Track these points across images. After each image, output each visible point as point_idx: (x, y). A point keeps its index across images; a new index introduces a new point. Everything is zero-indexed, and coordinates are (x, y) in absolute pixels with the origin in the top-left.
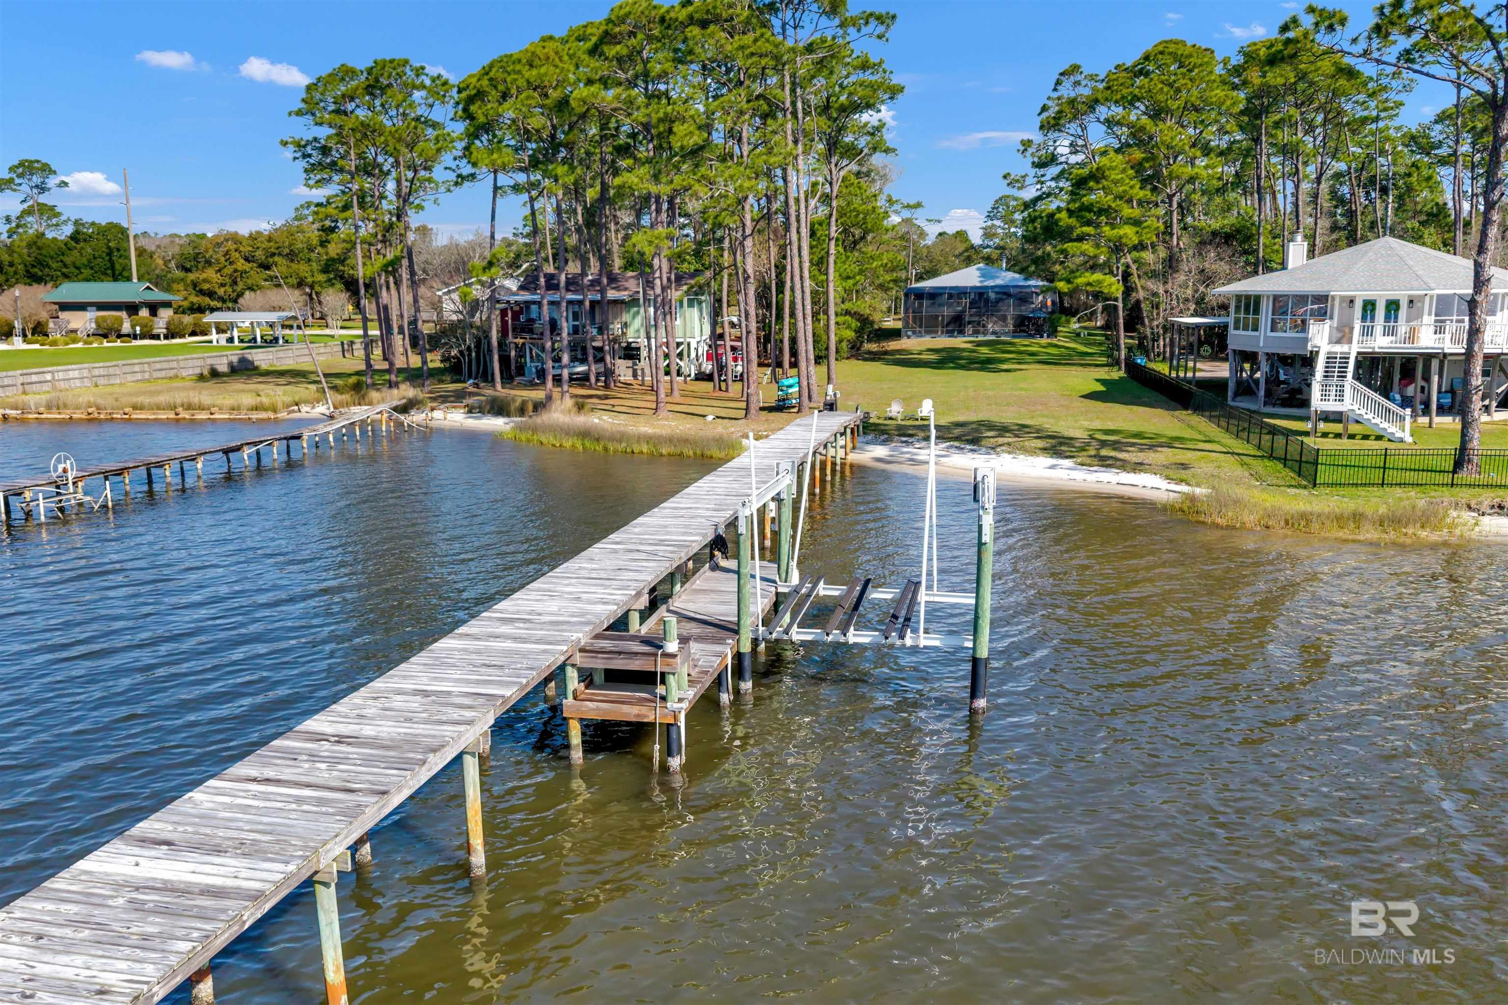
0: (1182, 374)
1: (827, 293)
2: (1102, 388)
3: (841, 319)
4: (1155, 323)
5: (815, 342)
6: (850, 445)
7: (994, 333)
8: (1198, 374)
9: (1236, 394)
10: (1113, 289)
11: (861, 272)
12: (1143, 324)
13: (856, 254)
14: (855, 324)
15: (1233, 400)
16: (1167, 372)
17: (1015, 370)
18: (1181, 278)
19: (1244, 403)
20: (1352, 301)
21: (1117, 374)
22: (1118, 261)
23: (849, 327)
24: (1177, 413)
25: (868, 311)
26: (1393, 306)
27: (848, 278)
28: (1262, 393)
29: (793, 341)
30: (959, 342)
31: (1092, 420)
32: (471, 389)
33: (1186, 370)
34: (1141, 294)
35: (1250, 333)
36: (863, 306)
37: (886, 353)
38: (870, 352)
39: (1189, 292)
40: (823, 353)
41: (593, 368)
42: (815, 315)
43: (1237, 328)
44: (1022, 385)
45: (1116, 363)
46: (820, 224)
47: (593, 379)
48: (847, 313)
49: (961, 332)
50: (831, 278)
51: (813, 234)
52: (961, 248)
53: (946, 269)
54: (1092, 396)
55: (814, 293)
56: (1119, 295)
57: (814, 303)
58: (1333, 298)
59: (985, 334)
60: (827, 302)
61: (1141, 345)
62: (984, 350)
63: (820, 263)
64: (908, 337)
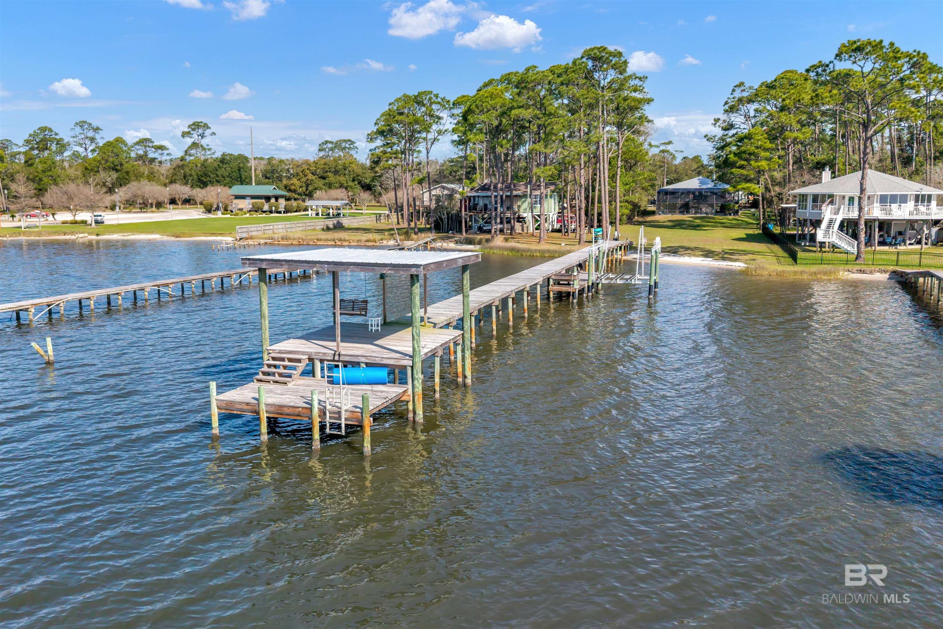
1: (616, 191)
2: (745, 237)
3: (623, 204)
5: (610, 215)
6: (623, 254)
7: (706, 213)
10: (756, 190)
11: (633, 182)
13: (631, 172)
14: (630, 207)
17: (710, 230)
20: (845, 197)
21: (757, 232)
22: (759, 177)
23: (627, 208)
25: (637, 200)
27: (627, 184)
28: (808, 237)
29: (600, 214)
30: (686, 217)
32: (451, 235)
35: (804, 211)
36: (635, 198)
37: (646, 222)
38: (637, 221)
40: (613, 221)
41: (506, 226)
42: (610, 202)
43: (799, 209)
44: (708, 235)
45: (758, 227)
46: (614, 158)
47: (505, 231)
48: (627, 201)
49: (688, 212)
50: (618, 185)
51: (610, 163)
52: (695, 166)
53: (686, 178)
54: (737, 239)
55: (610, 192)
56: (760, 194)
57: (610, 197)
58: (837, 196)
59: (701, 213)
60: (615, 196)
62: (698, 221)
63: (613, 177)
64: (659, 214)
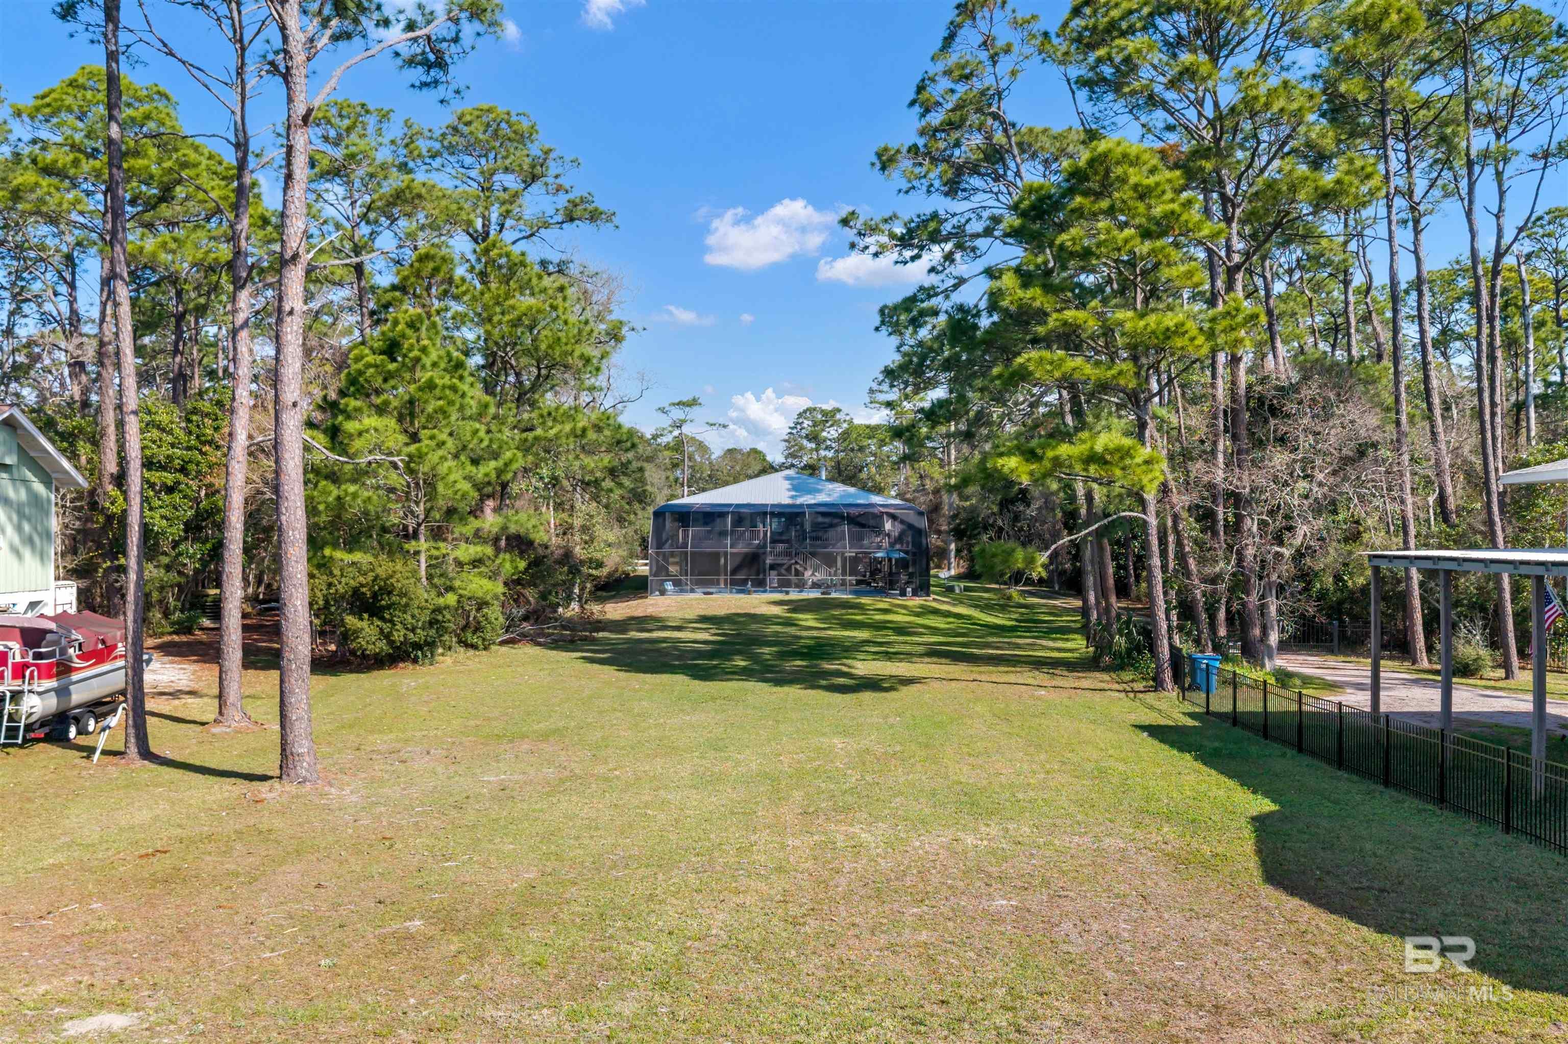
7: (815, 585)
30: (757, 603)
64: (663, 593)
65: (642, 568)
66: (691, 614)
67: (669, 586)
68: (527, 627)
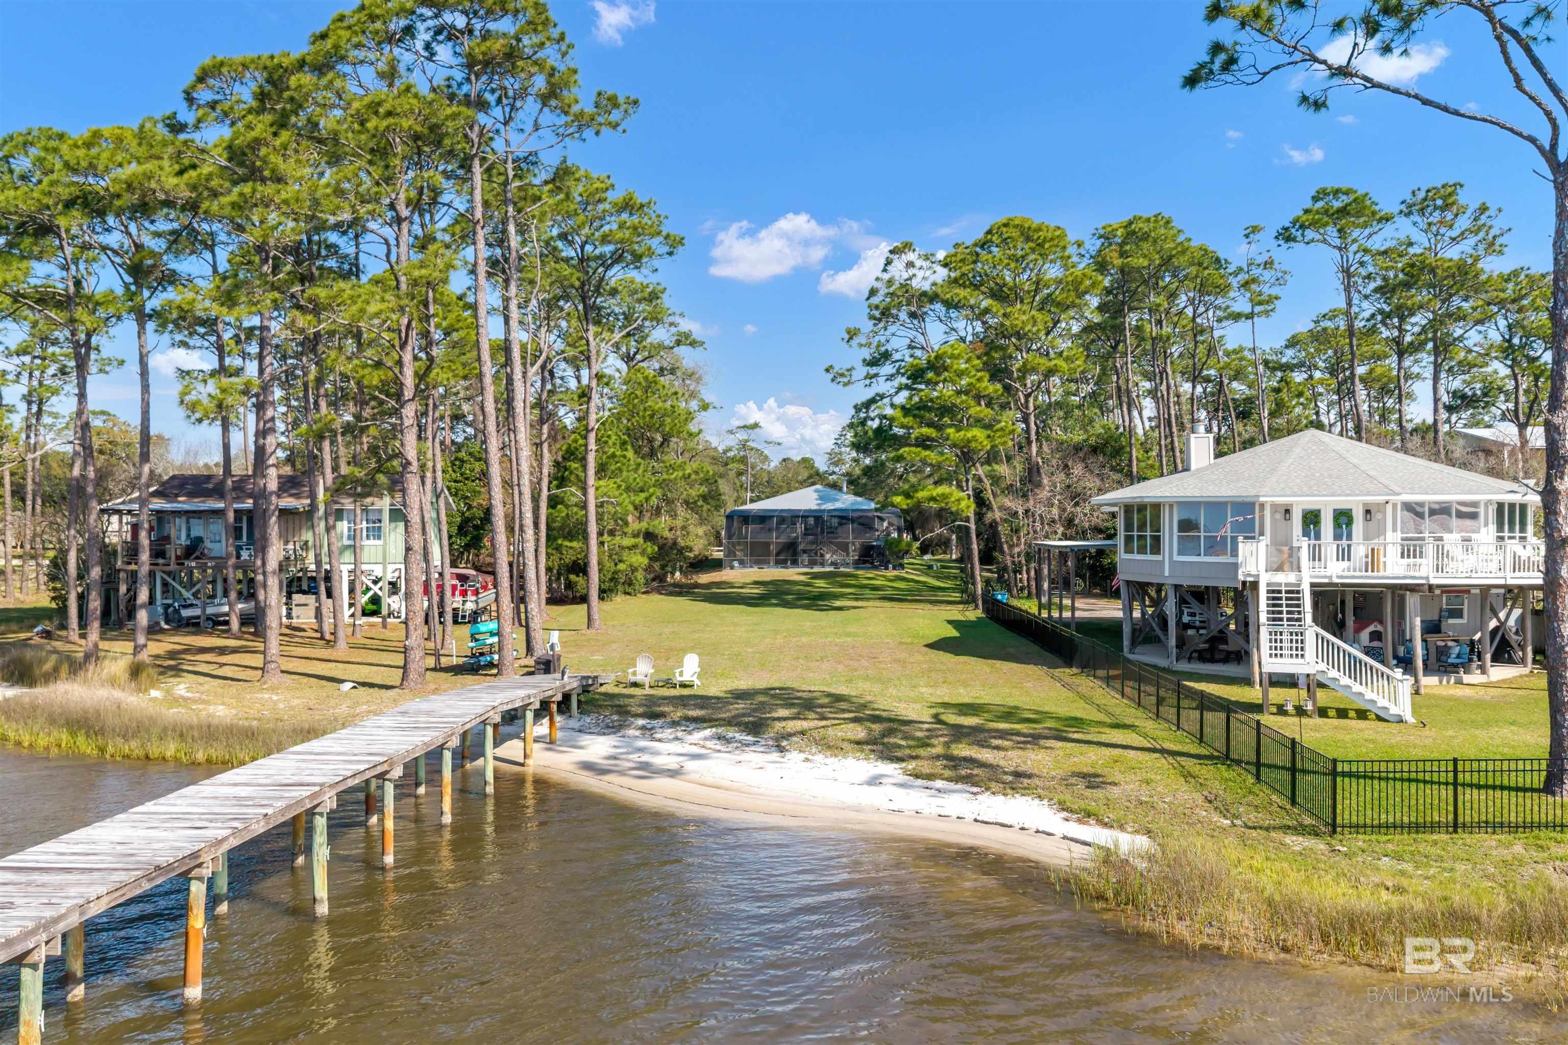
0: (1055, 614)
2: (955, 633)
4: (1017, 550)
7: (832, 564)
8: (1078, 614)
9: (1134, 643)
10: (963, 504)
11: (656, 484)
12: (1002, 552)
14: (652, 548)
15: (1131, 651)
16: (1034, 610)
17: (848, 608)
18: (1044, 494)
19: (1145, 656)
20: (1287, 511)
21: (974, 614)
22: (967, 472)
23: (643, 553)
24: (1057, 672)
25: (670, 534)
26: (1343, 518)
27: (639, 490)
28: (1173, 642)
30: (792, 574)
31: (935, 685)
32: (35, 640)
33: (1061, 608)
34: (998, 515)
35: (1149, 556)
37: (697, 585)
38: (676, 585)
39: (1055, 511)
41: (236, 606)
43: (1129, 550)
44: (851, 629)
45: (970, 600)
47: (236, 623)
48: (642, 534)
49: (795, 563)
52: (805, 472)
54: (941, 645)
56: (971, 513)
58: (1262, 506)
59: (823, 564)
61: (1000, 579)
62: (820, 583)
64: (732, 568)
65: (717, 553)
66: (748, 580)
67: (736, 564)
68: (655, 584)
